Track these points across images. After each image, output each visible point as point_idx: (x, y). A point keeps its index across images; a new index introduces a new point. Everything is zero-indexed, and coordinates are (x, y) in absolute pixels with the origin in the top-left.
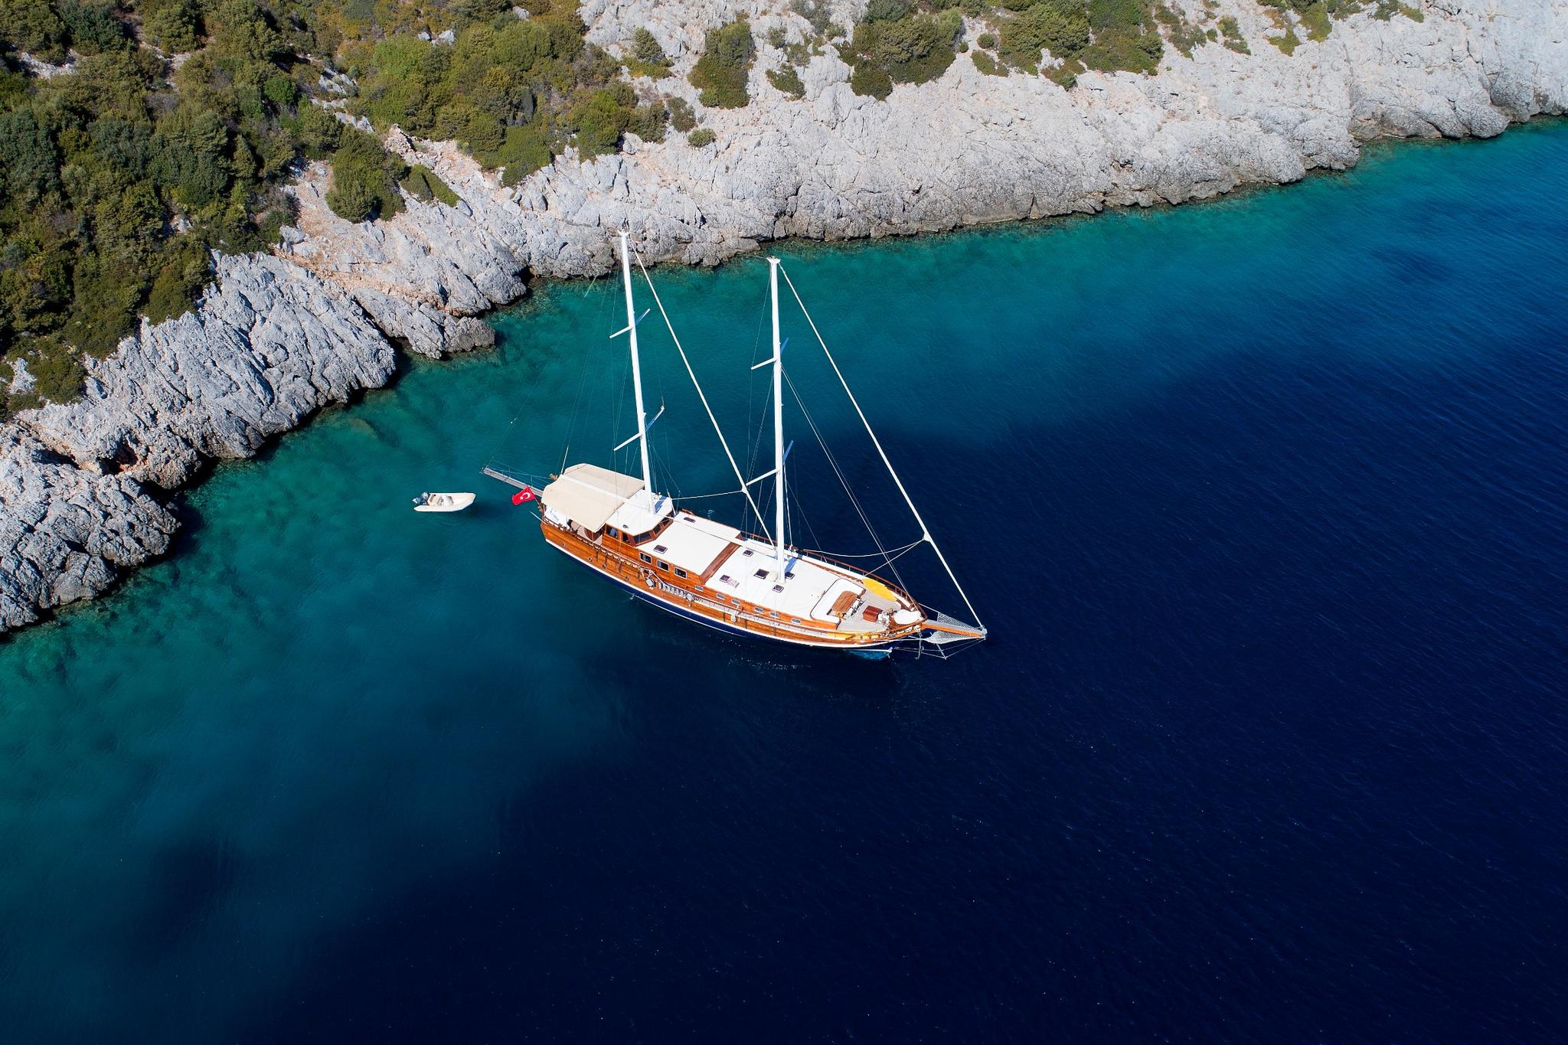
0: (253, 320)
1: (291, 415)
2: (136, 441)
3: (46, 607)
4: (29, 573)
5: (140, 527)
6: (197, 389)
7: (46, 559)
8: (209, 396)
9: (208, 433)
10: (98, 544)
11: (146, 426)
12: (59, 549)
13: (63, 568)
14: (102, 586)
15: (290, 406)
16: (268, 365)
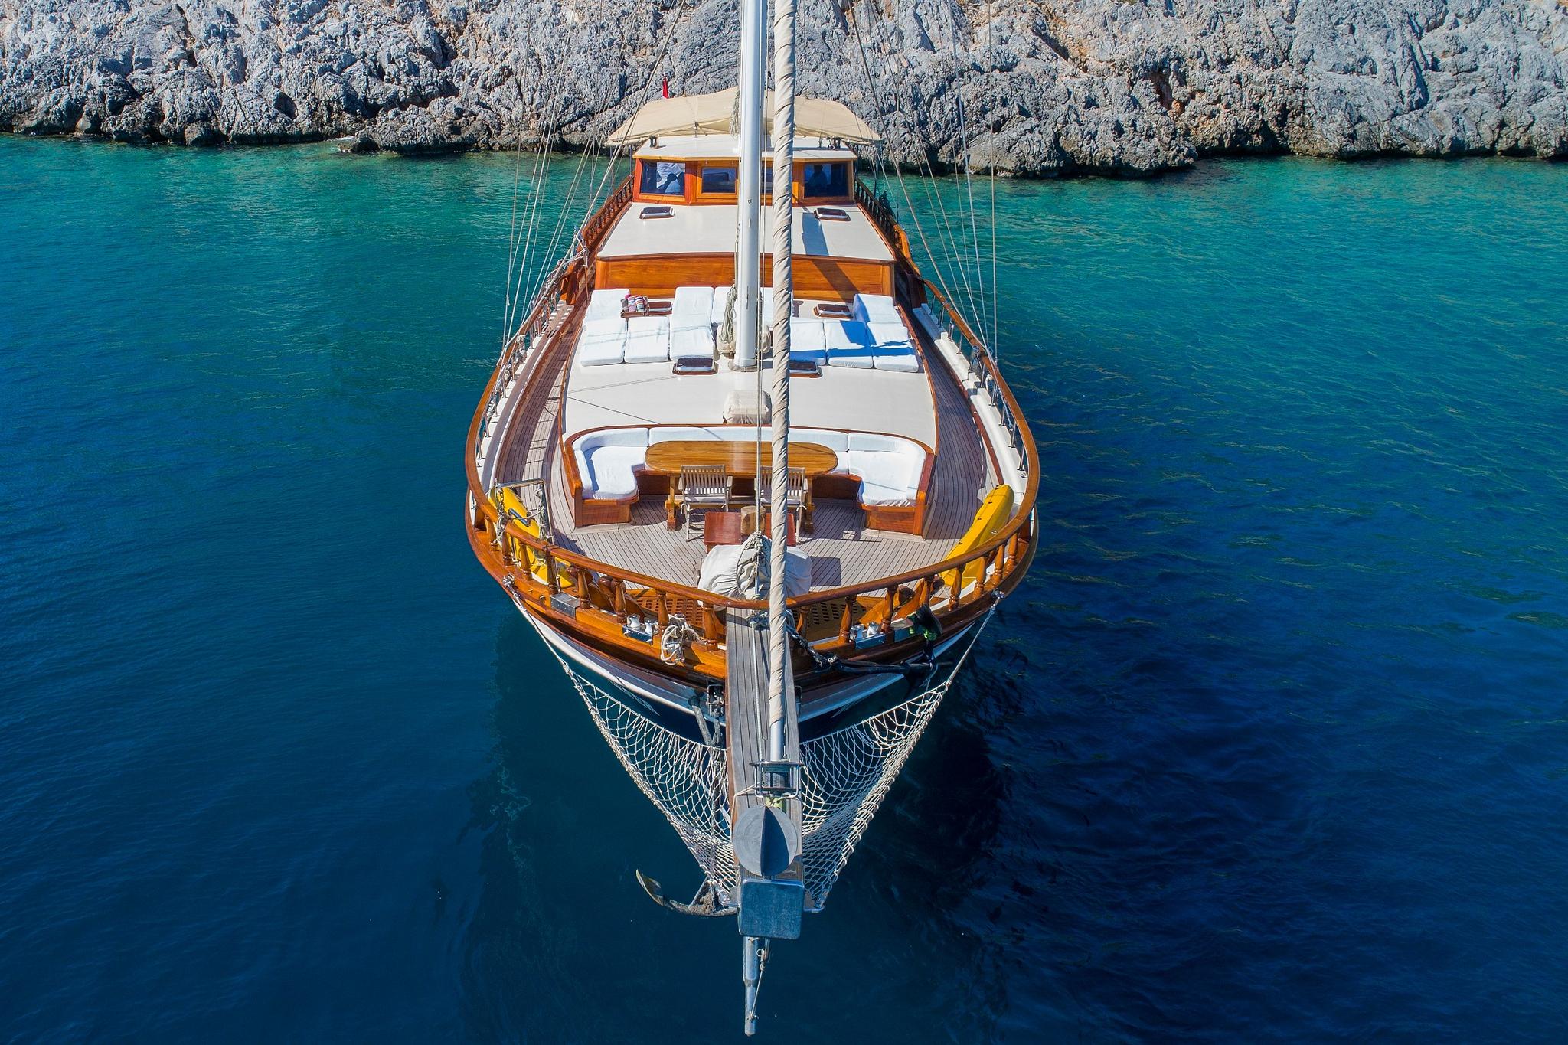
0: (1440, 17)
1: (1442, 137)
2: (1183, 80)
3: (944, 160)
4: (947, 109)
5: (1131, 136)
6: (1308, 47)
7: (980, 105)
8: (1320, 66)
9: (1294, 104)
10: (1061, 119)
11: (1206, 62)
12: (1004, 103)
13: (998, 127)
14: (1033, 164)
15: (1448, 121)
16: (1435, 66)
